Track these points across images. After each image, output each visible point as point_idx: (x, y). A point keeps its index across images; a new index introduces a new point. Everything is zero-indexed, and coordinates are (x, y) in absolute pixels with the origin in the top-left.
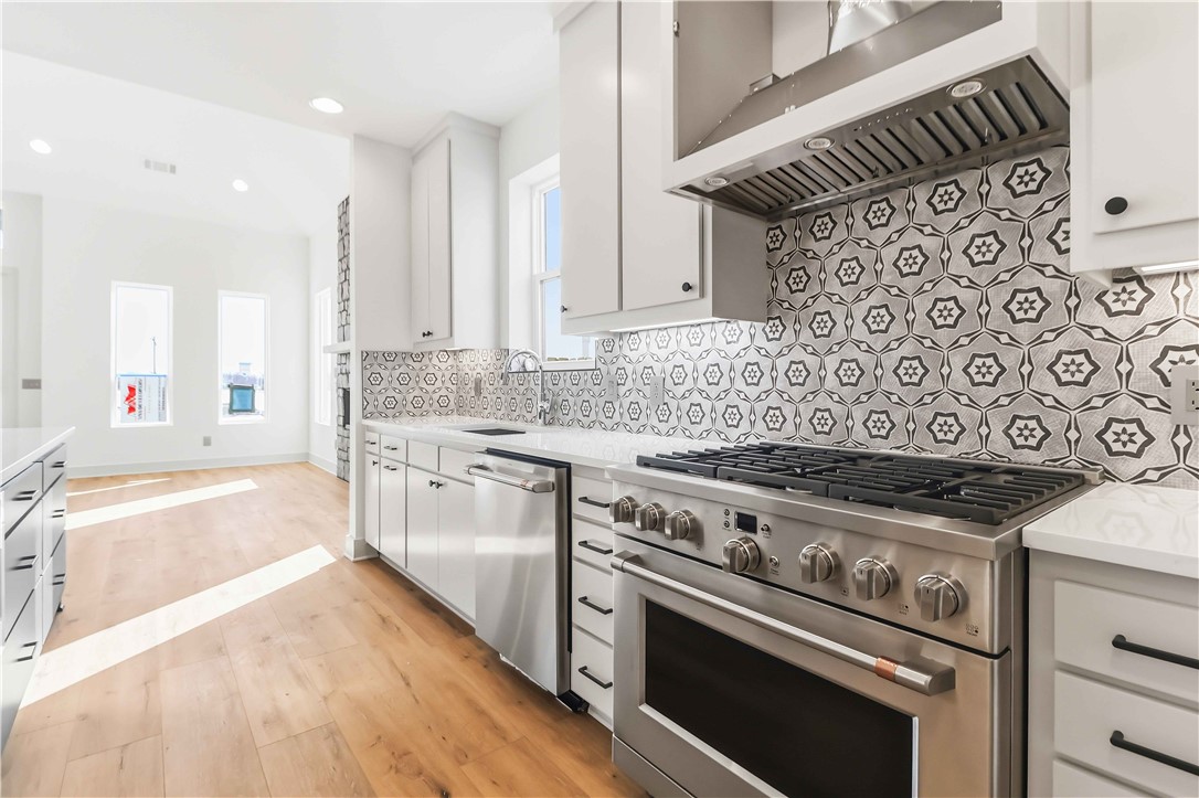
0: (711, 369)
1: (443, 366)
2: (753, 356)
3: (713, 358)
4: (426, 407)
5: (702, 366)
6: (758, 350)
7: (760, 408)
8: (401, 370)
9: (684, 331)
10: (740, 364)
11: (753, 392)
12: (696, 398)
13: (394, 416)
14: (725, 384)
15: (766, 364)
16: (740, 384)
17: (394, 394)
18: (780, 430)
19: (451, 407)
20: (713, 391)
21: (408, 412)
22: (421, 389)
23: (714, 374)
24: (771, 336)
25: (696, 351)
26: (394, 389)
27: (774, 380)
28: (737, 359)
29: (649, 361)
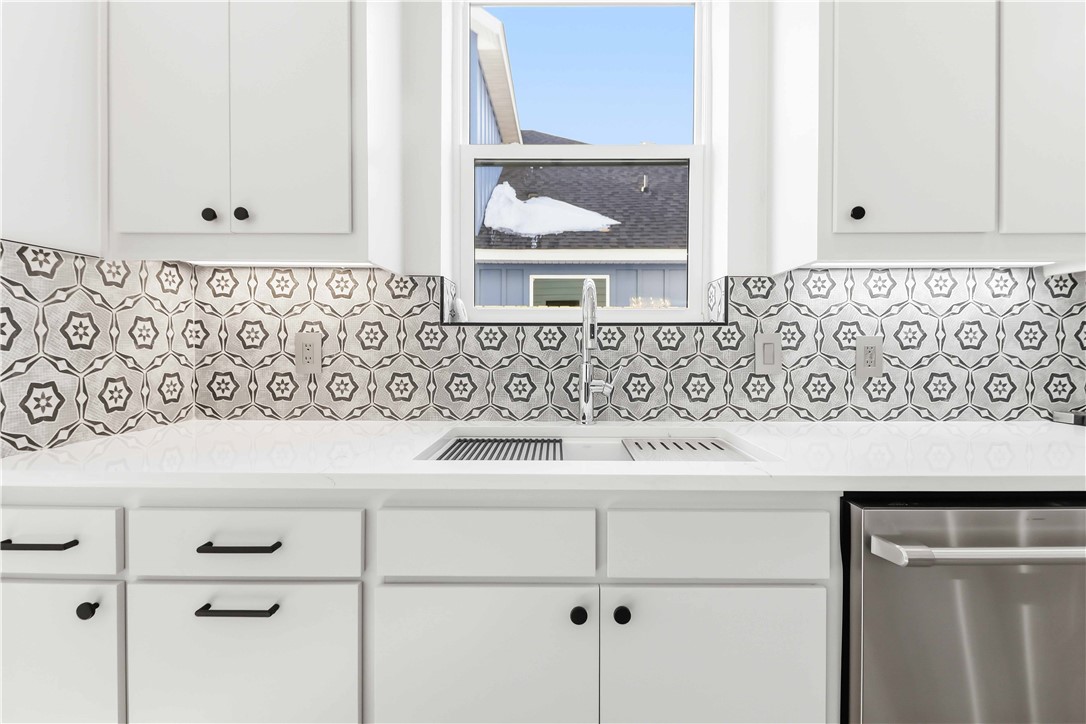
0: (967, 328)
1: (171, 301)
2: (1031, 314)
3: (970, 314)
4: (134, 406)
5: (952, 324)
6: (1040, 306)
7: (1042, 377)
8: (73, 305)
9: (921, 277)
10: (1012, 324)
11: (1032, 357)
12: (941, 365)
13: (55, 442)
14: (989, 346)
15: (1050, 325)
16: (1012, 347)
17: (52, 375)
18: (1067, 400)
19: (183, 402)
20: (970, 358)
21: (92, 425)
22: (124, 358)
23: (972, 336)
24: (1057, 291)
25: (942, 304)
26: (54, 361)
27: (1061, 343)
28: (1009, 317)
29: (850, 314)
